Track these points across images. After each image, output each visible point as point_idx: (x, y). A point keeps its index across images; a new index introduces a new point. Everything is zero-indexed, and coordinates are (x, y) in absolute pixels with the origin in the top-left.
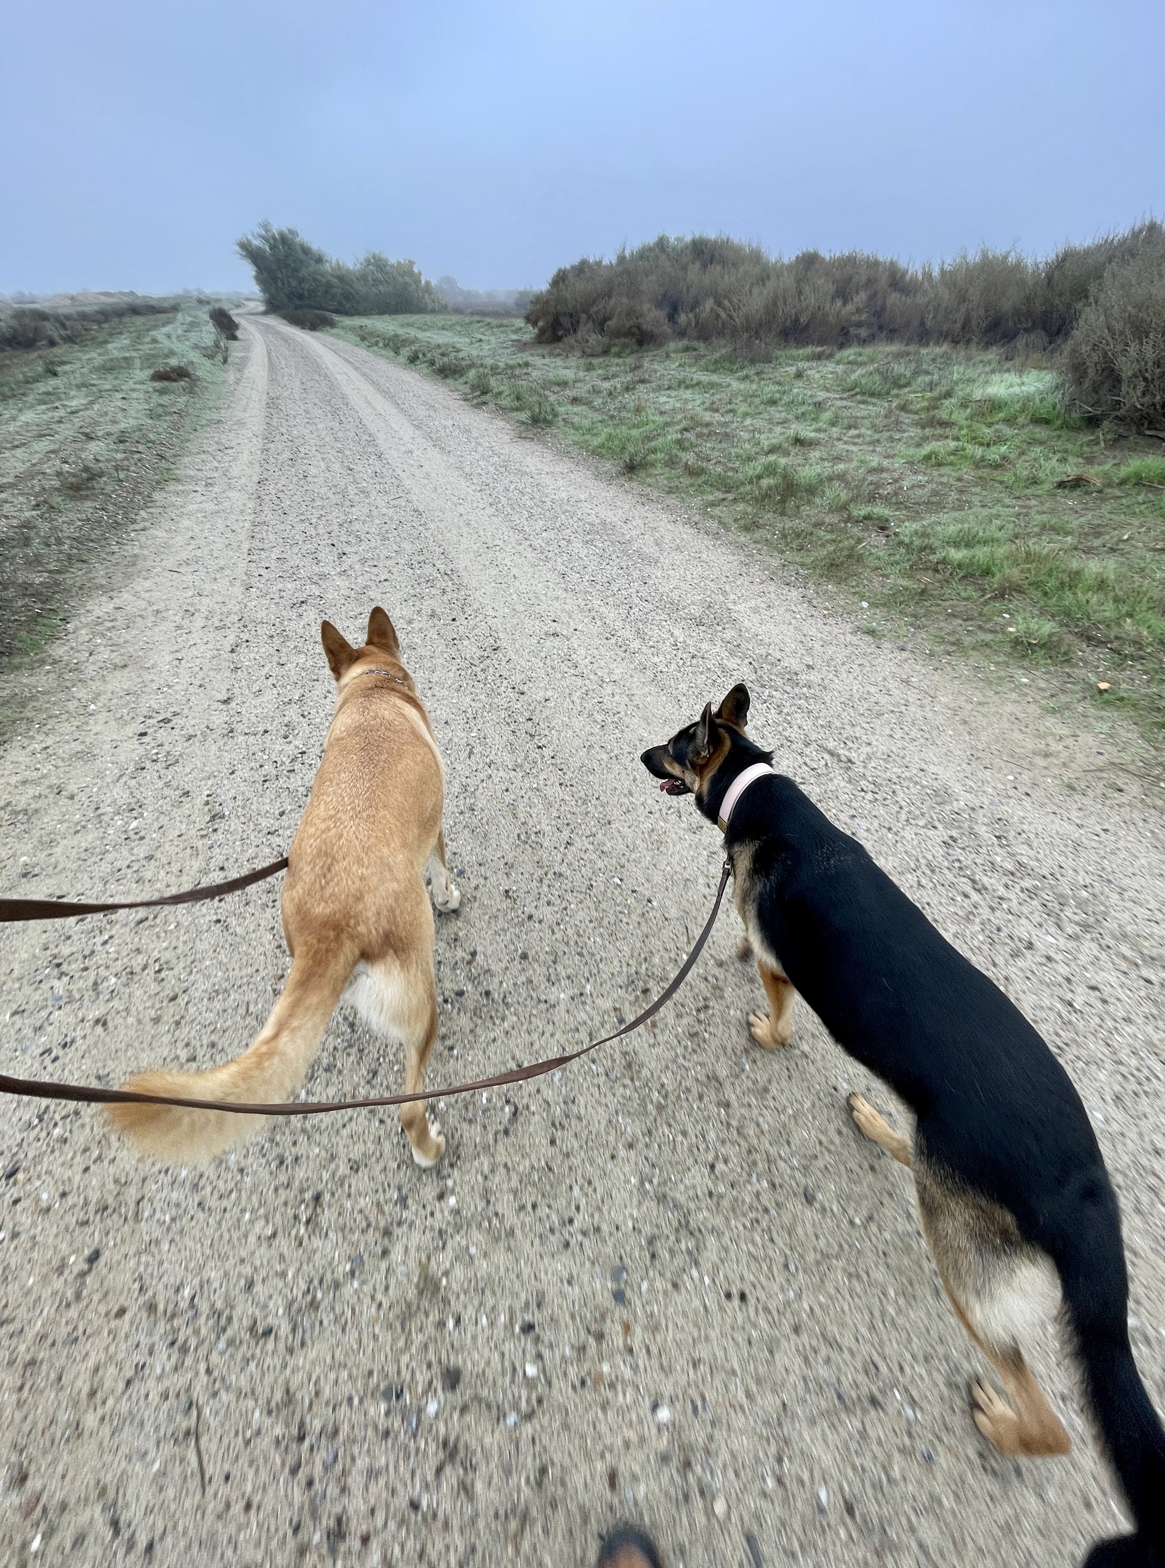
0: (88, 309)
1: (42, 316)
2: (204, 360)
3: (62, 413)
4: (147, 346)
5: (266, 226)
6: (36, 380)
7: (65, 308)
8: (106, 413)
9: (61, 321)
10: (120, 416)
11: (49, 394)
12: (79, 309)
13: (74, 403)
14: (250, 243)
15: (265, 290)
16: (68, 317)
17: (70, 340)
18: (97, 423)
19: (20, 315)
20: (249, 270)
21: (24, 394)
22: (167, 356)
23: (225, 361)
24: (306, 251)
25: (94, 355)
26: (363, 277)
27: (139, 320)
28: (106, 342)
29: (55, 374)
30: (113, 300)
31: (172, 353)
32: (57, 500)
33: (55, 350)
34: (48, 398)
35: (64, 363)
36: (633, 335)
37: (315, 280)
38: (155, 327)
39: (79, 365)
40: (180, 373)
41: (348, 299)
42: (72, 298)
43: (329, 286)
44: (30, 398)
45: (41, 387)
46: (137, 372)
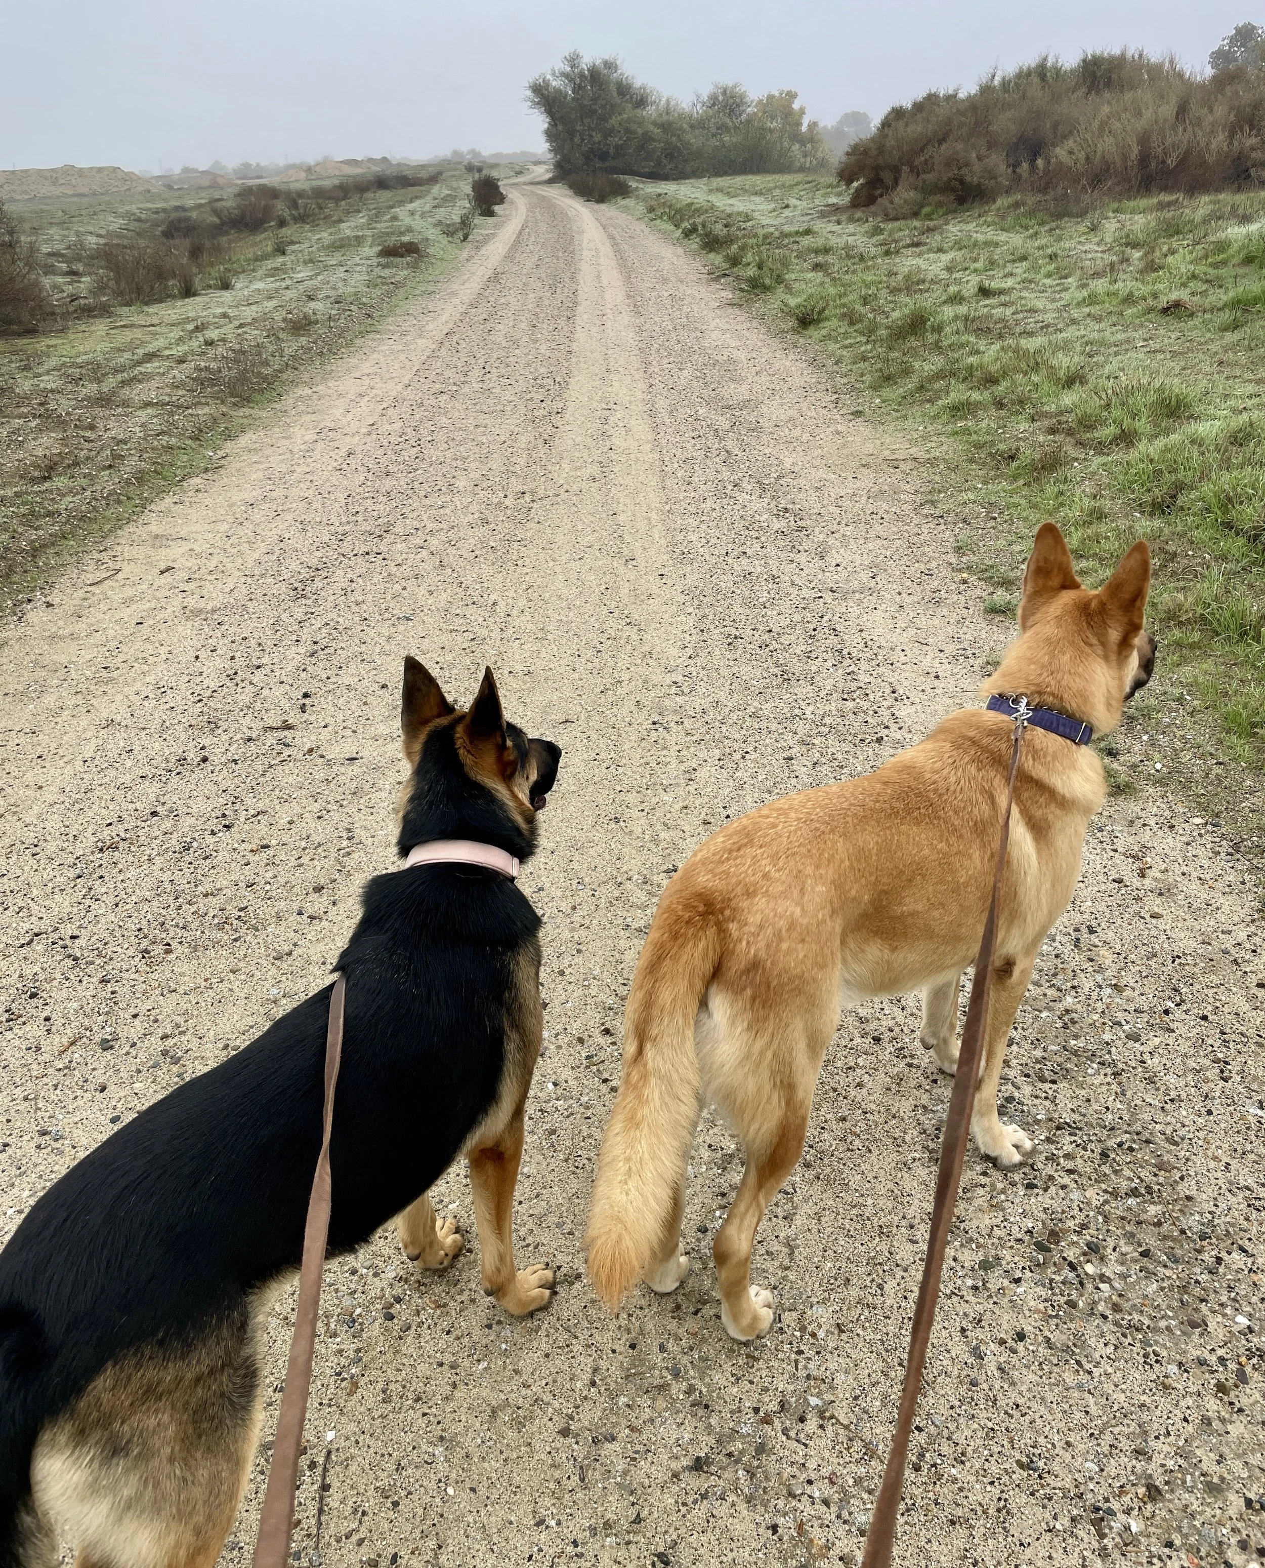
0: (327, 184)
1: (272, 193)
2: (444, 240)
3: (288, 282)
4: (383, 225)
5: (573, 60)
6: (265, 257)
7: (300, 183)
8: (328, 282)
9: (293, 199)
10: (340, 284)
11: (277, 269)
12: (316, 183)
13: (300, 275)
14: (547, 83)
15: (554, 150)
16: (301, 194)
17: (302, 219)
18: (320, 289)
19: (245, 193)
20: (539, 121)
21: (253, 270)
22: (402, 234)
23: (466, 237)
24: (624, 89)
25: (324, 234)
26: (700, 125)
27: (384, 196)
28: (341, 221)
29: (284, 253)
30: (358, 171)
31: (410, 230)
32: (282, 335)
33: (284, 231)
34: (274, 272)
35: (293, 243)
36: (953, 190)
37: (628, 131)
38: (401, 203)
39: (307, 245)
40: (411, 249)
41: (670, 156)
42: (309, 170)
43: (647, 138)
44: (260, 273)
45: (270, 264)
46: (367, 249)
